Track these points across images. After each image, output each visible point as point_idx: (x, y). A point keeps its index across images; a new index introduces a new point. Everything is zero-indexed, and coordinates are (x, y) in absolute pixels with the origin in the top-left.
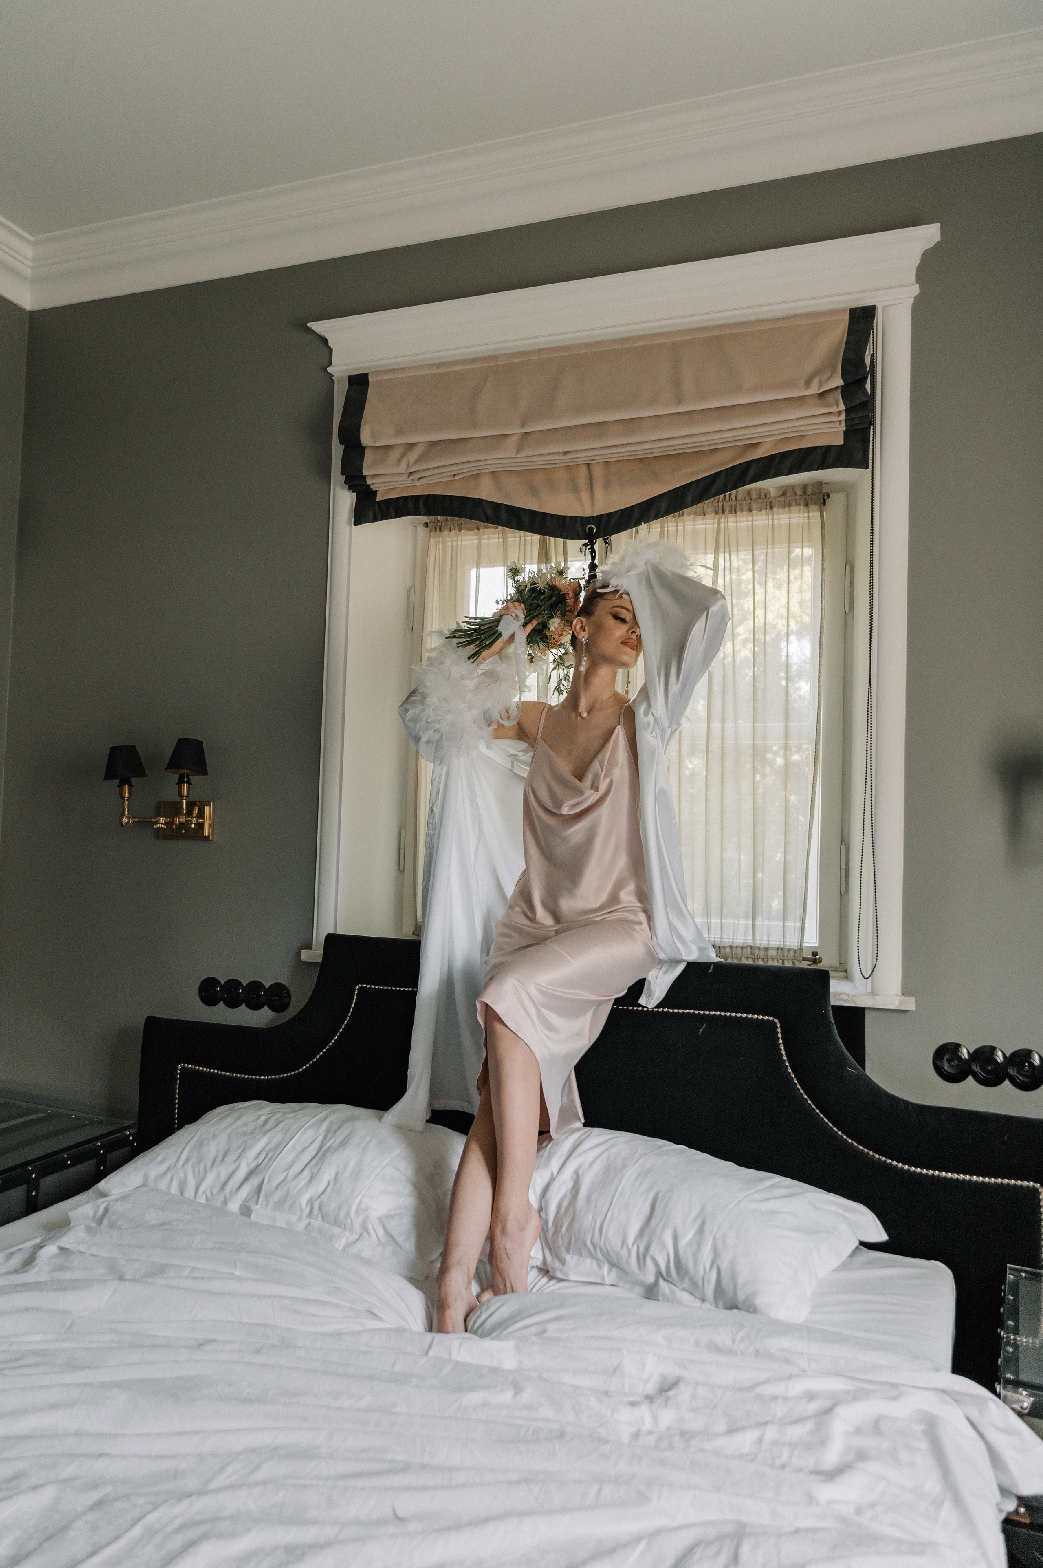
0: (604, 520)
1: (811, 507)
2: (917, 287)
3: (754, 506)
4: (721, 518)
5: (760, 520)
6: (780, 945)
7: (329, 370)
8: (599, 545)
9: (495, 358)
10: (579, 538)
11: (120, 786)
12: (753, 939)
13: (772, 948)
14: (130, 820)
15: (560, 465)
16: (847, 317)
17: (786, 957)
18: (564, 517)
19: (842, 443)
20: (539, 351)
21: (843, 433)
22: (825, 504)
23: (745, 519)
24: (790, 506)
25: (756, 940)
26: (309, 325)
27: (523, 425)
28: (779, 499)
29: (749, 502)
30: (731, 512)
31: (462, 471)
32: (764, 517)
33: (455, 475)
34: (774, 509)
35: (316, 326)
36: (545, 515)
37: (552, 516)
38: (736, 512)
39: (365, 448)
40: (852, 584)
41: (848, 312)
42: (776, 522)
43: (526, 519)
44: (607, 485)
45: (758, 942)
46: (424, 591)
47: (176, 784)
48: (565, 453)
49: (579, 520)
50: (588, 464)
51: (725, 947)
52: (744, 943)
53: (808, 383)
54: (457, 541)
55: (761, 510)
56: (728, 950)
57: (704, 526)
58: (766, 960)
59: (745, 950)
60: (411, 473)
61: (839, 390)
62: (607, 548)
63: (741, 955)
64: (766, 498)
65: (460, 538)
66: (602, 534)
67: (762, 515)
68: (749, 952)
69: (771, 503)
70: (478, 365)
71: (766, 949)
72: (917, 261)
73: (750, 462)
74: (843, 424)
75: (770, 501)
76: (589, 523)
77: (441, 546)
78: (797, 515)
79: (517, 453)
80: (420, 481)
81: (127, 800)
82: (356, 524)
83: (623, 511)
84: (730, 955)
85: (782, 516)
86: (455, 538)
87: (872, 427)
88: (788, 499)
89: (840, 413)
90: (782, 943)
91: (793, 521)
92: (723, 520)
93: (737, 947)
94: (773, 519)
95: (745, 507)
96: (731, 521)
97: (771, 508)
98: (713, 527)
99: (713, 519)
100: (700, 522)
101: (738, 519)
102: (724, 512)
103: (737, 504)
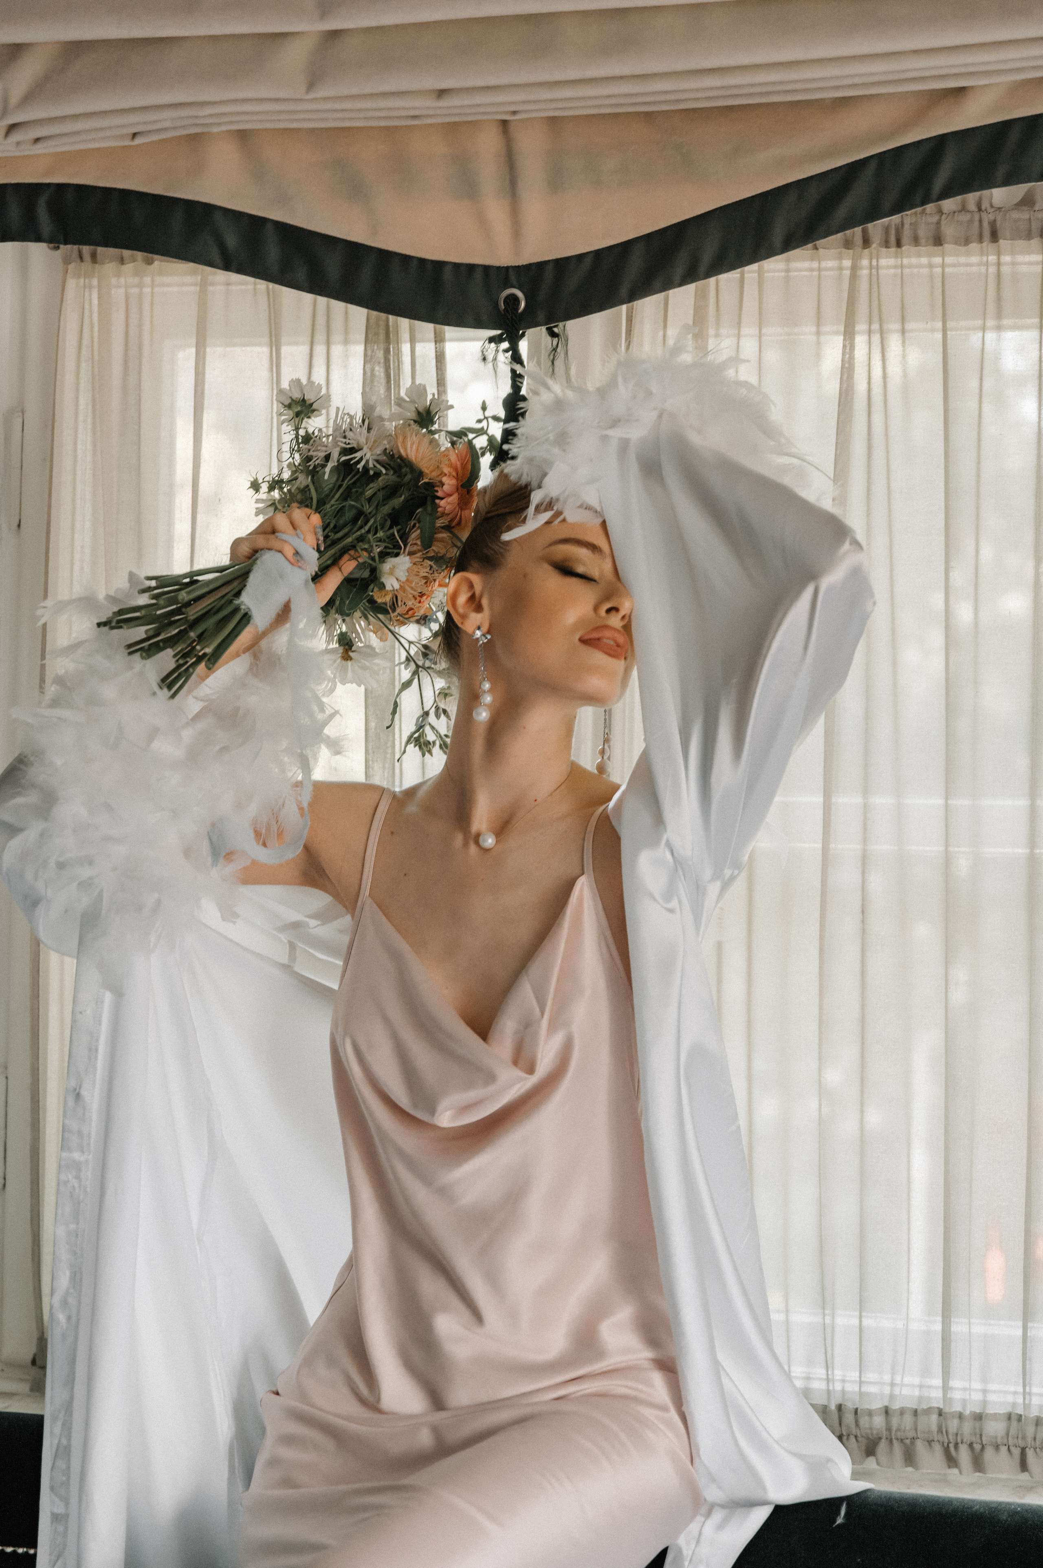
0: (549, 274)
3: (949, 230)
4: (861, 257)
5: (966, 265)
6: (1014, 1404)
8: (533, 340)
10: (479, 324)
12: (946, 1388)
13: (995, 1417)
15: (429, 121)
17: (1029, 1440)
18: (439, 265)
23: (924, 260)
25: (952, 1388)
27: (321, 12)
28: (1015, 215)
29: (935, 218)
30: (887, 245)
31: (155, 127)
32: (974, 259)
33: (134, 135)
34: (1001, 241)
36: (385, 256)
37: (406, 259)
38: (899, 244)
42: (1005, 269)
43: (333, 266)
44: (556, 175)
45: (957, 1395)
46: (50, 424)
48: (442, 93)
49: (478, 275)
50: (504, 123)
51: (870, 1413)
52: (921, 1399)
54: (140, 285)
55: (967, 242)
56: (879, 1421)
58: (978, 1447)
59: (922, 1420)
60: (12, 128)
62: (555, 350)
63: (911, 1434)
64: (980, 210)
65: (147, 280)
66: (541, 316)
67: (968, 254)
68: (934, 1428)
69: (993, 224)
71: (979, 1417)
73: (942, 140)
75: (991, 217)
76: (507, 284)
77: (95, 301)
79: (311, 86)
80: (39, 146)
83: (598, 255)
84: (884, 1433)
85: (1020, 258)
86: (137, 280)
90: (1020, 1400)
92: (865, 262)
93: (902, 1412)
94: (999, 264)
95: (923, 232)
96: (888, 261)
97: (995, 236)
98: (840, 278)
99: (840, 258)
100: (806, 264)
101: (906, 261)
102: (866, 242)
103: (903, 224)
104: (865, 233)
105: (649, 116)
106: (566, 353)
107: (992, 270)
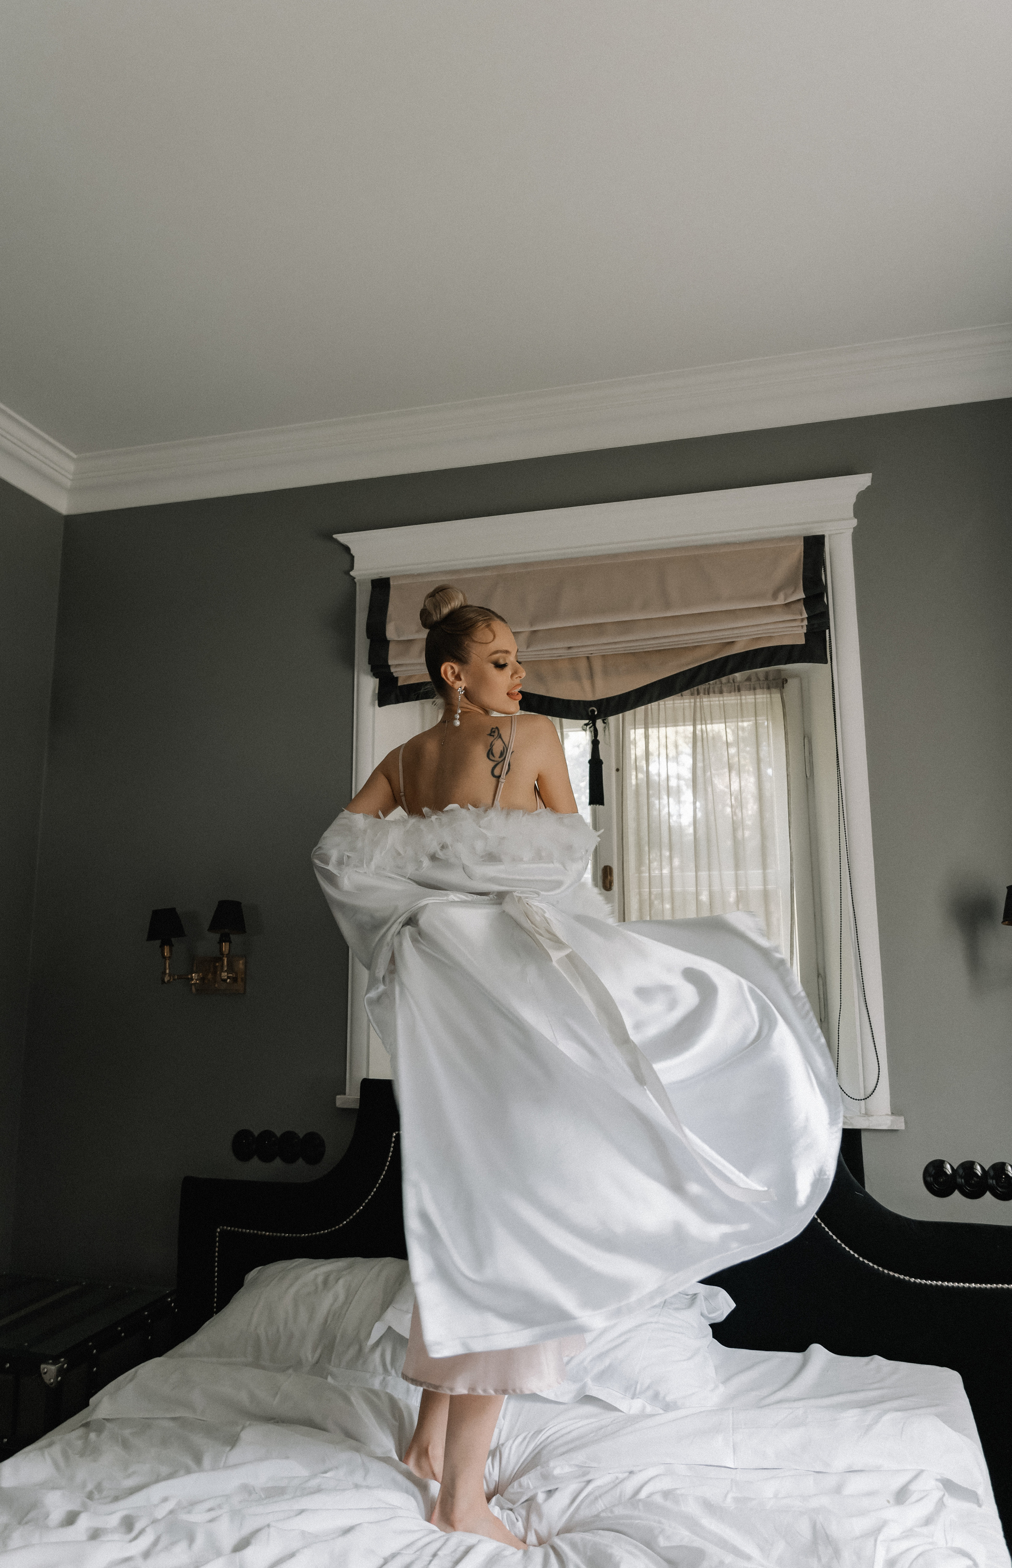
0: (604, 703)
1: (773, 690)
2: (856, 520)
3: (725, 689)
4: (697, 699)
5: (730, 700)
7: (352, 573)
8: (599, 723)
9: (504, 567)
10: (582, 719)
11: (162, 947)
14: (171, 978)
15: (564, 657)
16: (802, 543)
18: (569, 701)
19: (804, 642)
20: (543, 563)
21: (803, 634)
22: (783, 687)
23: (717, 699)
24: (755, 689)
26: (335, 536)
27: (531, 625)
28: (746, 684)
30: (705, 694)
32: (733, 698)
34: (742, 692)
35: (342, 538)
36: (551, 699)
37: (559, 700)
38: (709, 694)
39: (389, 641)
40: (811, 753)
41: (803, 539)
42: (743, 701)
44: (606, 672)
47: (218, 943)
48: (569, 648)
49: (582, 703)
50: (588, 658)
53: (775, 596)
55: (730, 692)
57: (682, 704)
61: (802, 601)
62: (605, 727)
64: (734, 682)
66: (601, 715)
67: (731, 696)
69: (739, 687)
70: (488, 573)
72: (854, 500)
73: (727, 658)
74: (805, 628)
75: (738, 684)
76: (591, 706)
78: (761, 696)
79: (528, 647)
81: (169, 960)
82: (380, 705)
83: (620, 696)
85: (748, 697)
87: (827, 631)
88: (753, 683)
89: (802, 620)
91: (758, 701)
92: (698, 700)
94: (741, 699)
95: (716, 690)
96: (706, 700)
97: (739, 690)
98: (690, 706)
99: (690, 699)
100: (679, 701)
101: (711, 699)
102: (698, 693)
103: (710, 687)
104: (698, 690)
105: (634, 654)
106: (609, 729)
107: (739, 701)
